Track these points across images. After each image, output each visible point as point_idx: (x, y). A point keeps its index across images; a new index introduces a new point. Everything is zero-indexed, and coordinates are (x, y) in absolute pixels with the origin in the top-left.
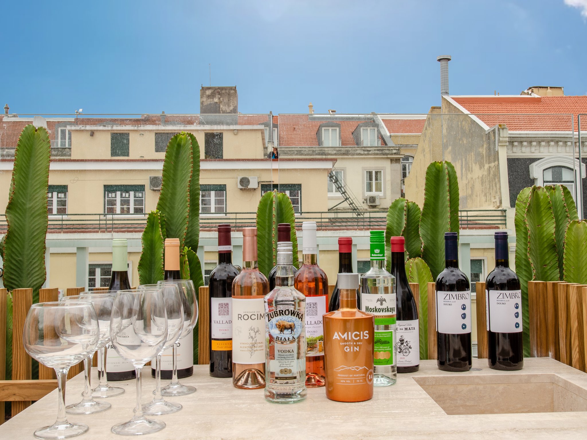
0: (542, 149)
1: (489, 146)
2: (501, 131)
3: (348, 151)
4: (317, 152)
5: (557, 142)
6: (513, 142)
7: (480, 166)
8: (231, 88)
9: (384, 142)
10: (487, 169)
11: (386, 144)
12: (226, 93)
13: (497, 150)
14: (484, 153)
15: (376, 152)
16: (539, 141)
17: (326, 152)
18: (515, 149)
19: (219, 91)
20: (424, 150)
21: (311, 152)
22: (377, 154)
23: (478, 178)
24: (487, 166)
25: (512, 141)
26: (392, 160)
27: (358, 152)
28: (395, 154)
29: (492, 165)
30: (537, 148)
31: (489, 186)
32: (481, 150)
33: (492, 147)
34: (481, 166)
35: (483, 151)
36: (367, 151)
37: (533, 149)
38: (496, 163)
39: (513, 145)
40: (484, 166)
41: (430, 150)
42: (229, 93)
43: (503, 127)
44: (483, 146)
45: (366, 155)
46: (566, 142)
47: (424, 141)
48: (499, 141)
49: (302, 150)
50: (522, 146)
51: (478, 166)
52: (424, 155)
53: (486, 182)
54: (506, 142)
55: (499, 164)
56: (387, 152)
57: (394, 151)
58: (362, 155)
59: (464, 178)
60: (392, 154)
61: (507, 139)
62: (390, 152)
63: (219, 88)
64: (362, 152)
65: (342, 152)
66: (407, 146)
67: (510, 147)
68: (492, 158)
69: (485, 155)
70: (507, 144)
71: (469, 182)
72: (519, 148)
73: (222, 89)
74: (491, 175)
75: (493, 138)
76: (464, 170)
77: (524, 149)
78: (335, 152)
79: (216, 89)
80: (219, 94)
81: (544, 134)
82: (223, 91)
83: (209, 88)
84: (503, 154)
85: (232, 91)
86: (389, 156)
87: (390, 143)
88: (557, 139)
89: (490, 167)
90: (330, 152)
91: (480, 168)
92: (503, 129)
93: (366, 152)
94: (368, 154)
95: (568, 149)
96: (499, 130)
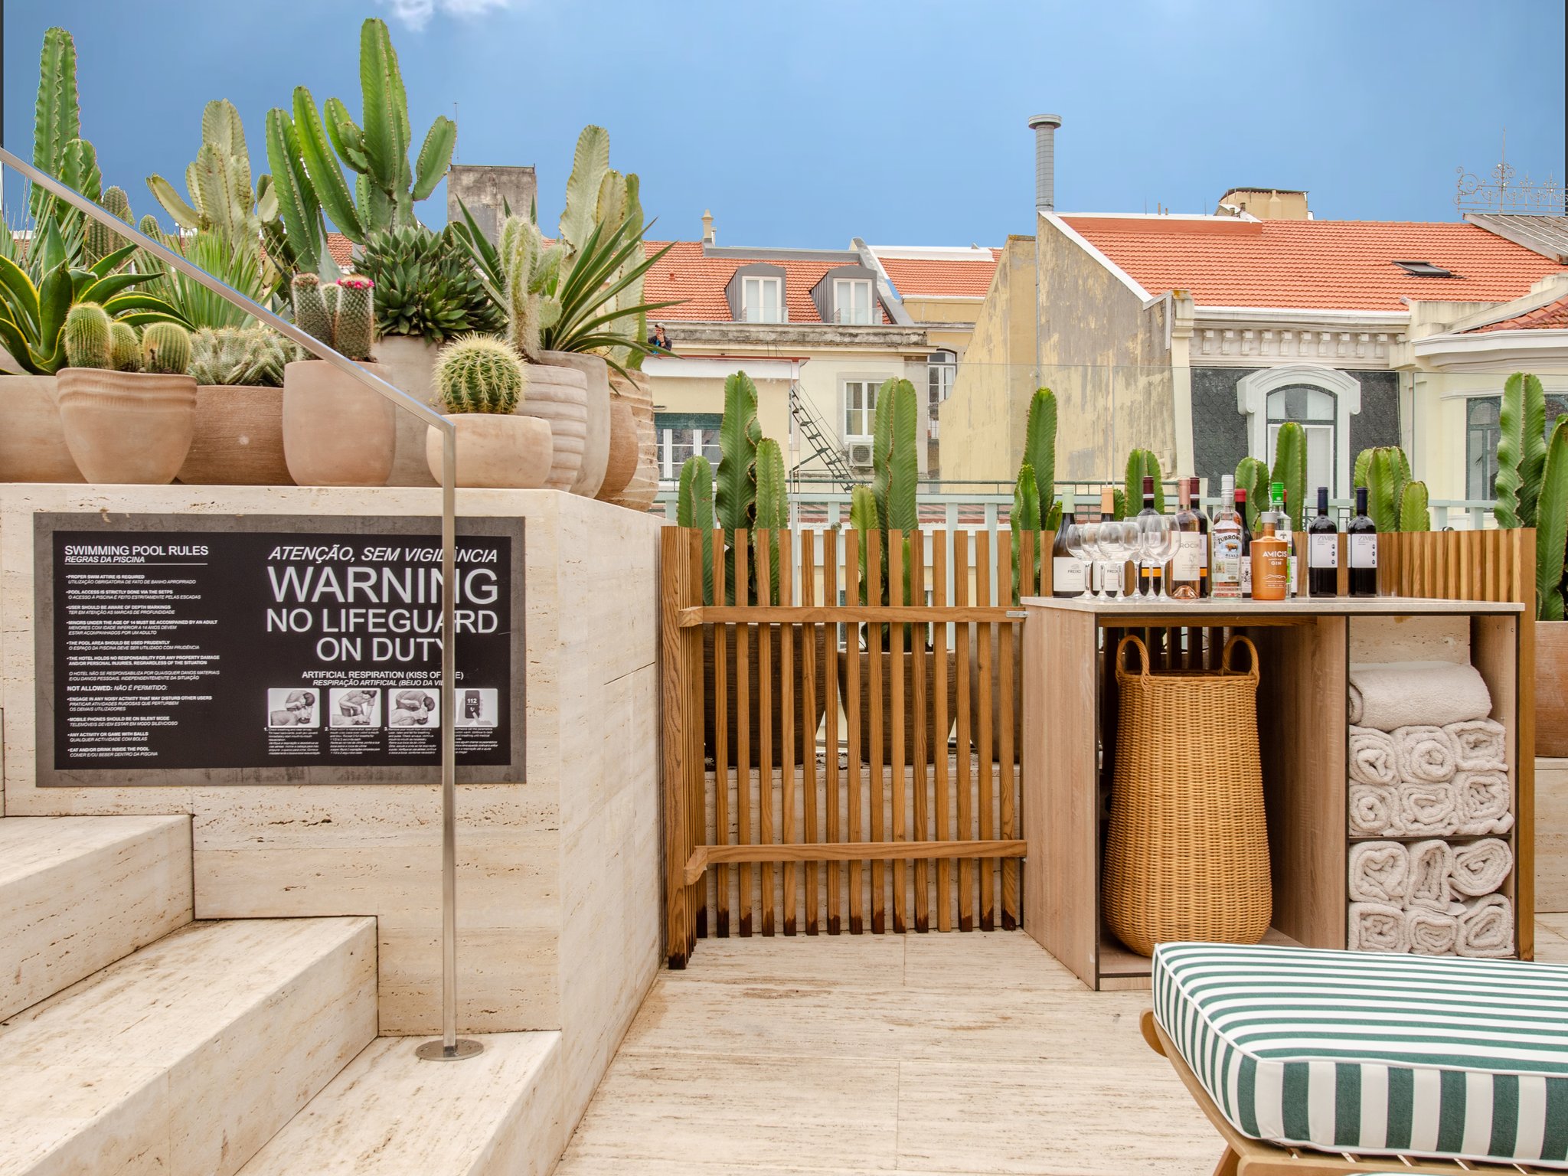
0: (1265, 348)
1: (1150, 336)
2: (1179, 304)
3: (804, 334)
4: (731, 336)
5: (1299, 334)
6: (1203, 331)
7: (1126, 380)
8: (523, 172)
9: (890, 317)
10: (1144, 388)
11: (892, 321)
12: (511, 182)
13: (1168, 347)
14: (1138, 352)
15: (872, 339)
16: (1260, 329)
17: (754, 336)
18: (1207, 347)
19: (494, 176)
20: (988, 339)
21: (716, 336)
22: (873, 344)
23: (1122, 408)
24: (1142, 381)
25: (1201, 329)
26: (908, 358)
27: (829, 337)
28: (916, 344)
29: (1156, 378)
30: (1256, 345)
31: (1147, 428)
32: (1130, 345)
33: (1156, 340)
34: (1130, 379)
35: (1137, 348)
36: (850, 336)
37: (1246, 348)
38: (1166, 374)
39: (1204, 338)
40: (1136, 382)
41: (1005, 341)
42: (519, 182)
43: (1182, 296)
44: (1136, 335)
45: (846, 345)
46: (1319, 334)
47: (991, 318)
48: (1174, 329)
49: (696, 331)
50: (1223, 339)
51: (1121, 382)
52: (990, 351)
53: (1139, 418)
54: (1187, 330)
55: (1172, 376)
56: (897, 339)
57: (914, 338)
58: (838, 345)
59: (1089, 407)
60: (909, 345)
61: (1192, 324)
62: (905, 340)
63: (493, 170)
64: (838, 339)
65: (791, 337)
66: (940, 325)
67: (1197, 341)
68: (1156, 365)
69: (1139, 359)
70: (1192, 334)
71: (1098, 418)
72: (1216, 344)
73: (500, 171)
74: (1152, 403)
75: (1159, 320)
76: (1089, 387)
77: (1226, 347)
78: (773, 336)
79: (485, 172)
80: (495, 185)
81: (1272, 315)
82: (505, 178)
83: (469, 170)
84: (1182, 356)
85: (526, 179)
86: (901, 350)
87: (904, 319)
88: (1299, 327)
89: (1150, 384)
90: (762, 336)
91: (1128, 385)
92: (1183, 301)
93: (847, 339)
94: (852, 344)
95: (1322, 349)
96: (1173, 301)
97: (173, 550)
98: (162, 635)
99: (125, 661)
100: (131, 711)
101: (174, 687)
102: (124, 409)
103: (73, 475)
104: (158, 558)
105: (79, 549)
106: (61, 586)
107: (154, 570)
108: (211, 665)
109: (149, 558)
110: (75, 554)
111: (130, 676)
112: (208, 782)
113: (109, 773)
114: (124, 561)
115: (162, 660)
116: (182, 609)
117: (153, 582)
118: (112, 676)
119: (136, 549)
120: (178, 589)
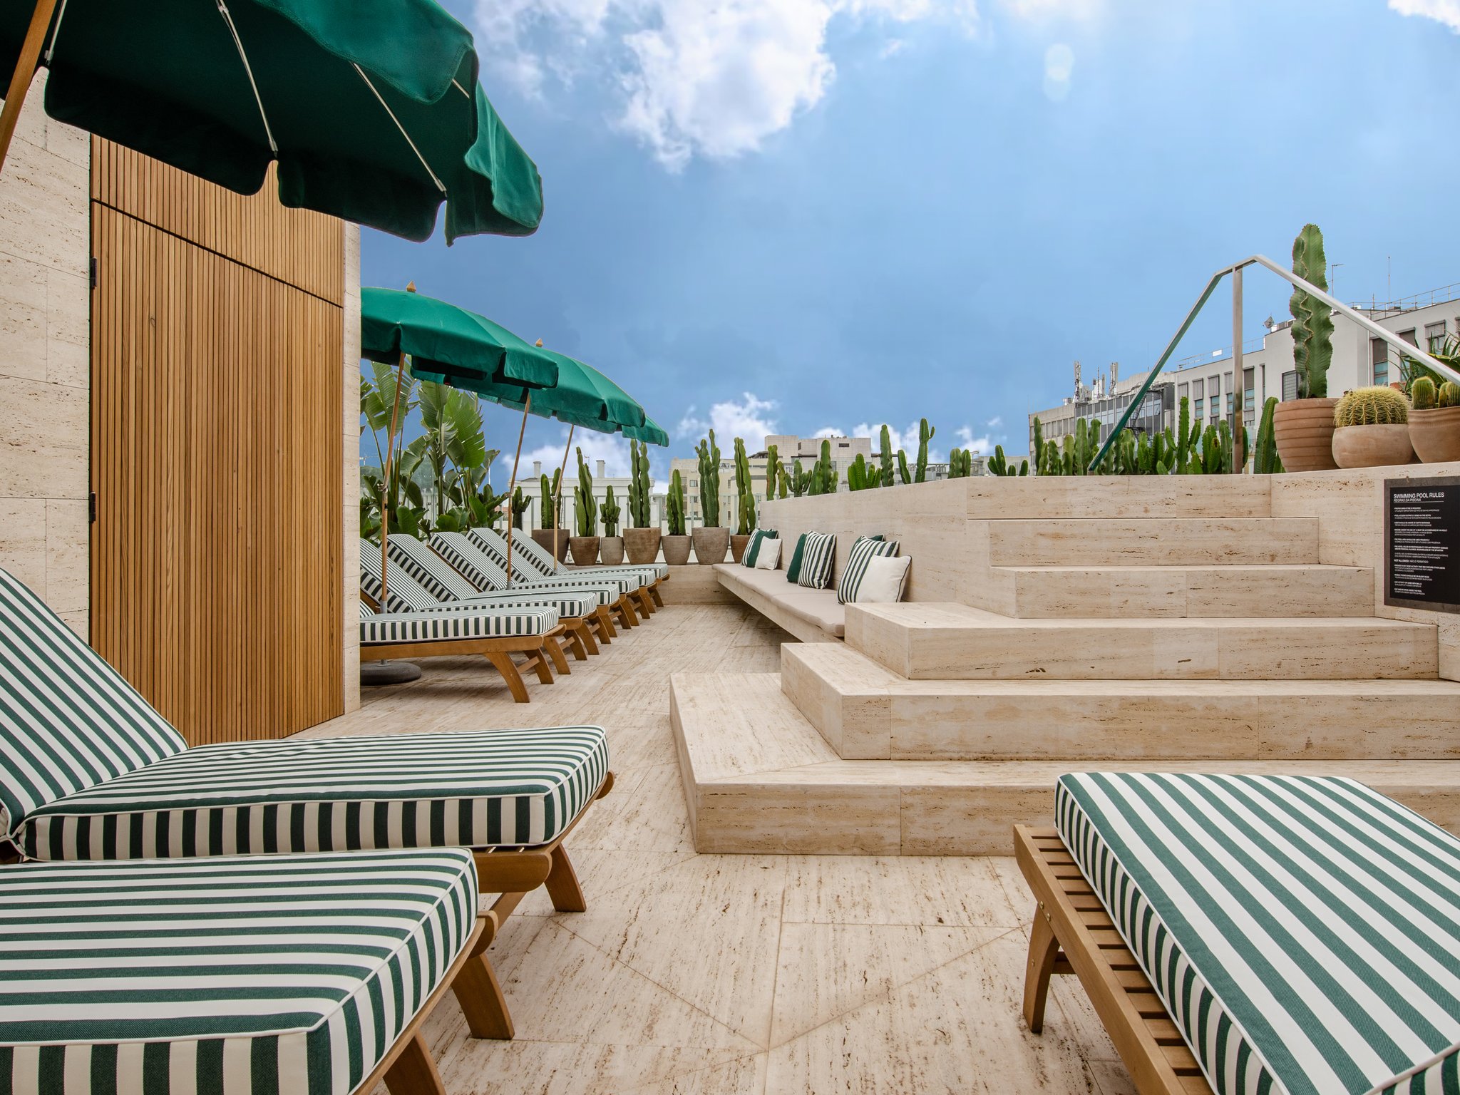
97: (1431, 495)
98: (1427, 536)
99: (1413, 548)
100: (1416, 573)
101: (1432, 562)
102: (1423, 427)
103: (1414, 459)
104: (1426, 499)
105: (1398, 496)
106: (1393, 513)
107: (1425, 505)
108: (1445, 552)
109: (1423, 499)
110: (1399, 498)
111: (1415, 555)
112: (1443, 610)
113: (1408, 601)
114: (1413, 501)
115: (1427, 549)
116: (1435, 524)
117: (1424, 511)
118: (1409, 555)
119: (1418, 495)
120: (1433, 514)
